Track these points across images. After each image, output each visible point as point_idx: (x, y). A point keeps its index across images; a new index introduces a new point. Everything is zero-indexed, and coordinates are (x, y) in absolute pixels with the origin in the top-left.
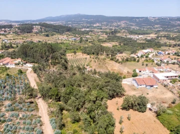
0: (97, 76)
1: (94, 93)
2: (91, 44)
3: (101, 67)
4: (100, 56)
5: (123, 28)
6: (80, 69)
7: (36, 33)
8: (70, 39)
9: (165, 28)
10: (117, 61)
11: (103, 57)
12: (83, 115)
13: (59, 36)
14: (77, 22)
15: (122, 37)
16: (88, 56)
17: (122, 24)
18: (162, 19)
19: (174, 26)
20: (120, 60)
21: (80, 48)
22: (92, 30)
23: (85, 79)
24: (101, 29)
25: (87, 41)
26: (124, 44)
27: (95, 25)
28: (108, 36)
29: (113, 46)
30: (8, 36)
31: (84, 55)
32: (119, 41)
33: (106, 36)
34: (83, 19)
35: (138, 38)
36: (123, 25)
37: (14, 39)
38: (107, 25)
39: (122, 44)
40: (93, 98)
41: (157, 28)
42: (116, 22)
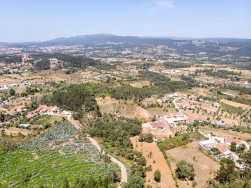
0: (125, 121)
1: (123, 132)
2: (119, 85)
3: (128, 113)
4: (128, 101)
5: (160, 57)
6: (111, 116)
7: (55, 70)
8: (95, 77)
9: (212, 56)
10: (143, 107)
11: (132, 102)
12: (117, 143)
13: (82, 73)
14: (100, 46)
15: (155, 73)
16: (117, 101)
17: (159, 50)
18: (210, 43)
19: (223, 54)
20: (146, 106)
21: (108, 90)
22: (121, 60)
23: (116, 124)
24: (132, 58)
25: (115, 79)
26: (156, 85)
27: (123, 53)
28: (139, 72)
29: (143, 87)
30: (23, 74)
31: (113, 99)
32: (150, 80)
33: (137, 71)
34: (108, 42)
35: (173, 73)
36: (160, 52)
37: (32, 79)
38: (140, 52)
39: (153, 84)
40: (122, 134)
41: (202, 56)
42: (152, 47)
